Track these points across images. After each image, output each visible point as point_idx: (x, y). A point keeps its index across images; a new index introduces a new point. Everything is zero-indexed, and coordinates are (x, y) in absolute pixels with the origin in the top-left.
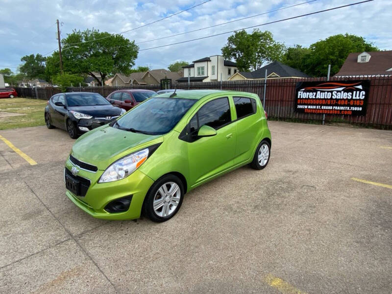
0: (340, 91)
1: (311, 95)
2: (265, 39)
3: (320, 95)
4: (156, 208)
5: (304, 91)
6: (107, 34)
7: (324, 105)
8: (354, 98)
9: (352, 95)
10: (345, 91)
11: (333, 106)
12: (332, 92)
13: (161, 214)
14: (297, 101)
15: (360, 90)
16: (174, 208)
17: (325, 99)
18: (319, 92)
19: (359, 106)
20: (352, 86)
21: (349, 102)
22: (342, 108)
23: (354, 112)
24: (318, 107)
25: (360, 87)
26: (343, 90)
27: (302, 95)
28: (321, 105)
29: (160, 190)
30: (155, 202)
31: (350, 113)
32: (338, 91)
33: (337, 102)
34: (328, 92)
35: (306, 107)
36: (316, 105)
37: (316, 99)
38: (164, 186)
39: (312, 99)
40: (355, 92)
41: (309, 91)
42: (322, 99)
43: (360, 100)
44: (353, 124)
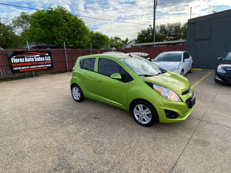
0: (38, 57)
1: (22, 60)
3: (27, 60)
5: (15, 58)
7: (31, 66)
8: (46, 60)
9: (45, 59)
10: (41, 56)
11: (36, 65)
12: (34, 57)
14: (11, 66)
15: (48, 56)
17: (30, 62)
18: (26, 58)
19: (49, 64)
20: (44, 54)
21: (44, 62)
22: (42, 66)
23: (48, 67)
24: (28, 67)
25: (47, 54)
27: (14, 60)
28: (30, 66)
31: (46, 68)
32: (37, 57)
33: (38, 63)
34: (31, 57)
35: (20, 68)
36: (26, 66)
37: (25, 62)
39: (22, 62)
40: (45, 57)
41: (19, 58)
42: (29, 62)
43: (49, 61)
44: (49, 73)
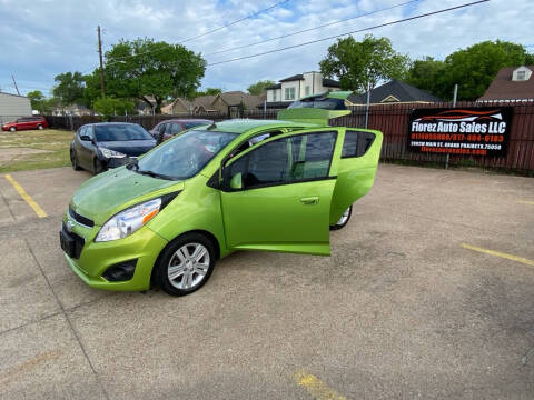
0: (471, 122)
1: (430, 128)
2: (381, 49)
3: (442, 128)
4: (171, 278)
5: (420, 122)
6: (164, 44)
7: (448, 142)
8: (490, 131)
9: (487, 128)
10: (477, 121)
11: (460, 142)
12: (459, 123)
13: (179, 286)
14: (410, 135)
15: (499, 121)
16: (200, 278)
17: (449, 133)
18: (441, 124)
19: (498, 143)
20: (488, 115)
21: (482, 138)
22: (473, 146)
23: (490, 152)
24: (440, 144)
25: (499, 116)
26: (475, 121)
27: (418, 127)
28: (444, 142)
29: (178, 253)
30: (170, 270)
31: (484, 153)
32: (467, 122)
33: (466, 138)
34: (454, 123)
35: (423, 144)
36: (437, 141)
37: (437, 133)
38: (184, 248)
39: (432, 133)
40: (491, 124)
41: (428, 122)
42: (446, 133)
43: (498, 134)
44: (488, 168)
